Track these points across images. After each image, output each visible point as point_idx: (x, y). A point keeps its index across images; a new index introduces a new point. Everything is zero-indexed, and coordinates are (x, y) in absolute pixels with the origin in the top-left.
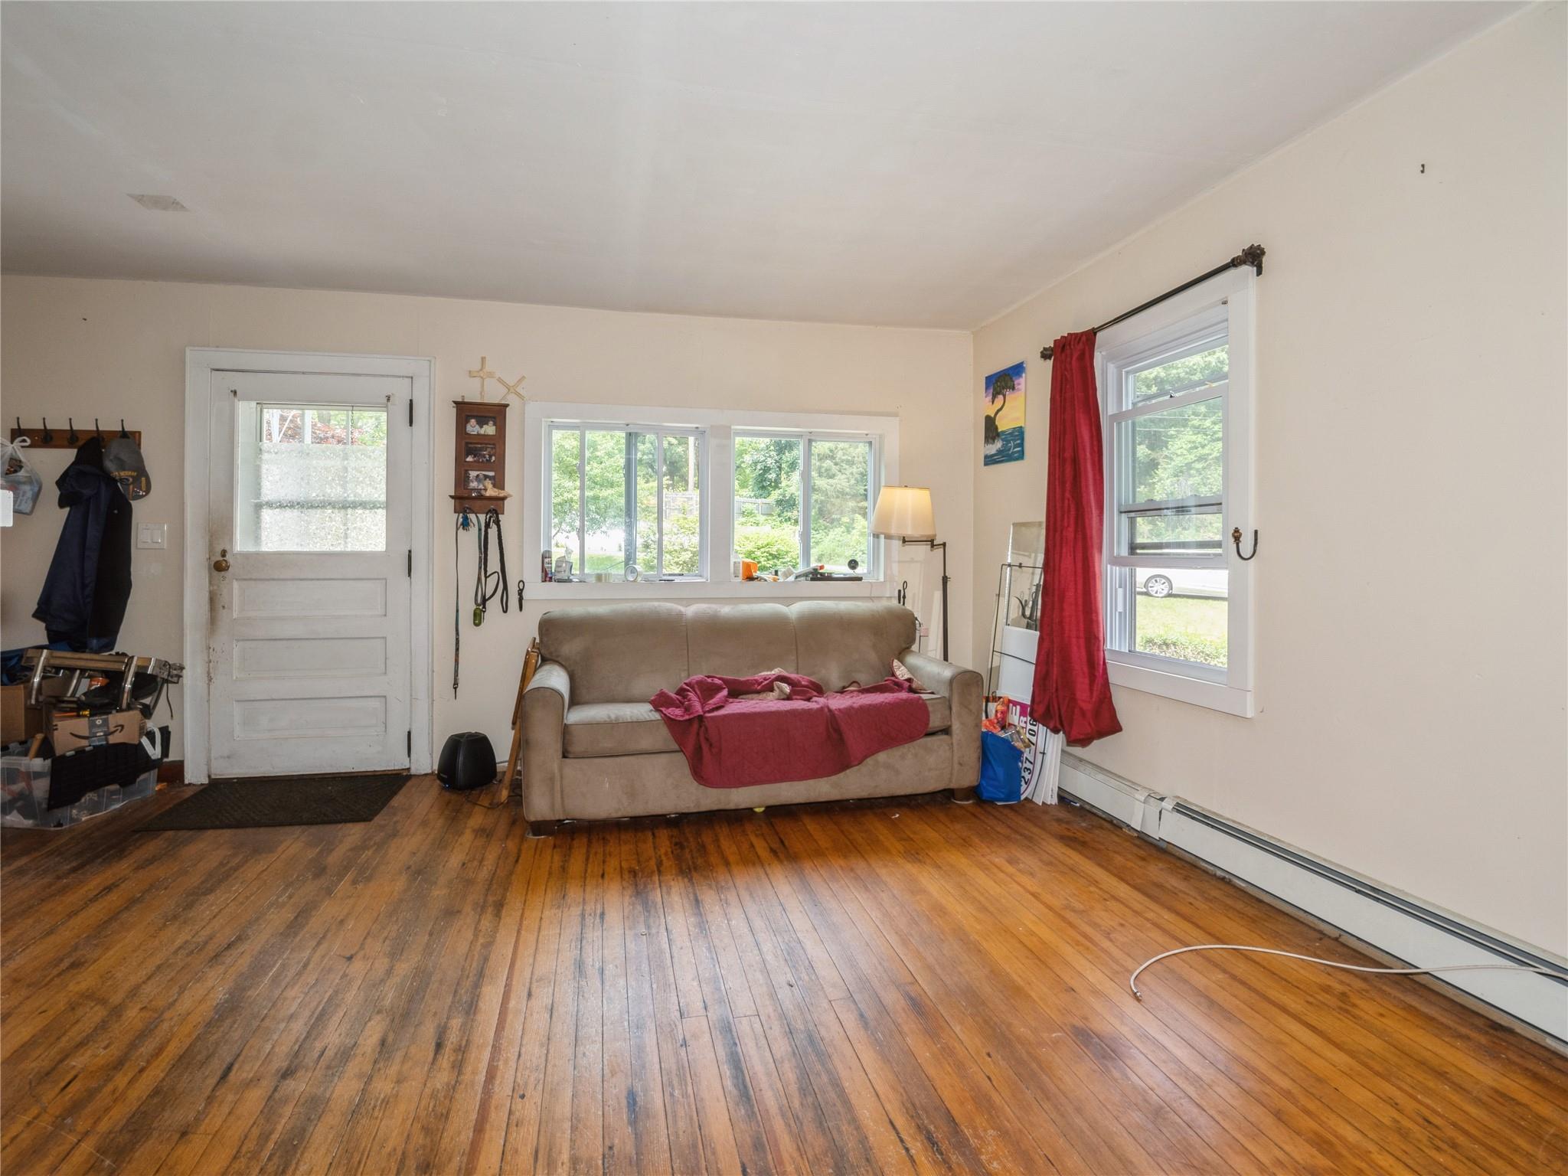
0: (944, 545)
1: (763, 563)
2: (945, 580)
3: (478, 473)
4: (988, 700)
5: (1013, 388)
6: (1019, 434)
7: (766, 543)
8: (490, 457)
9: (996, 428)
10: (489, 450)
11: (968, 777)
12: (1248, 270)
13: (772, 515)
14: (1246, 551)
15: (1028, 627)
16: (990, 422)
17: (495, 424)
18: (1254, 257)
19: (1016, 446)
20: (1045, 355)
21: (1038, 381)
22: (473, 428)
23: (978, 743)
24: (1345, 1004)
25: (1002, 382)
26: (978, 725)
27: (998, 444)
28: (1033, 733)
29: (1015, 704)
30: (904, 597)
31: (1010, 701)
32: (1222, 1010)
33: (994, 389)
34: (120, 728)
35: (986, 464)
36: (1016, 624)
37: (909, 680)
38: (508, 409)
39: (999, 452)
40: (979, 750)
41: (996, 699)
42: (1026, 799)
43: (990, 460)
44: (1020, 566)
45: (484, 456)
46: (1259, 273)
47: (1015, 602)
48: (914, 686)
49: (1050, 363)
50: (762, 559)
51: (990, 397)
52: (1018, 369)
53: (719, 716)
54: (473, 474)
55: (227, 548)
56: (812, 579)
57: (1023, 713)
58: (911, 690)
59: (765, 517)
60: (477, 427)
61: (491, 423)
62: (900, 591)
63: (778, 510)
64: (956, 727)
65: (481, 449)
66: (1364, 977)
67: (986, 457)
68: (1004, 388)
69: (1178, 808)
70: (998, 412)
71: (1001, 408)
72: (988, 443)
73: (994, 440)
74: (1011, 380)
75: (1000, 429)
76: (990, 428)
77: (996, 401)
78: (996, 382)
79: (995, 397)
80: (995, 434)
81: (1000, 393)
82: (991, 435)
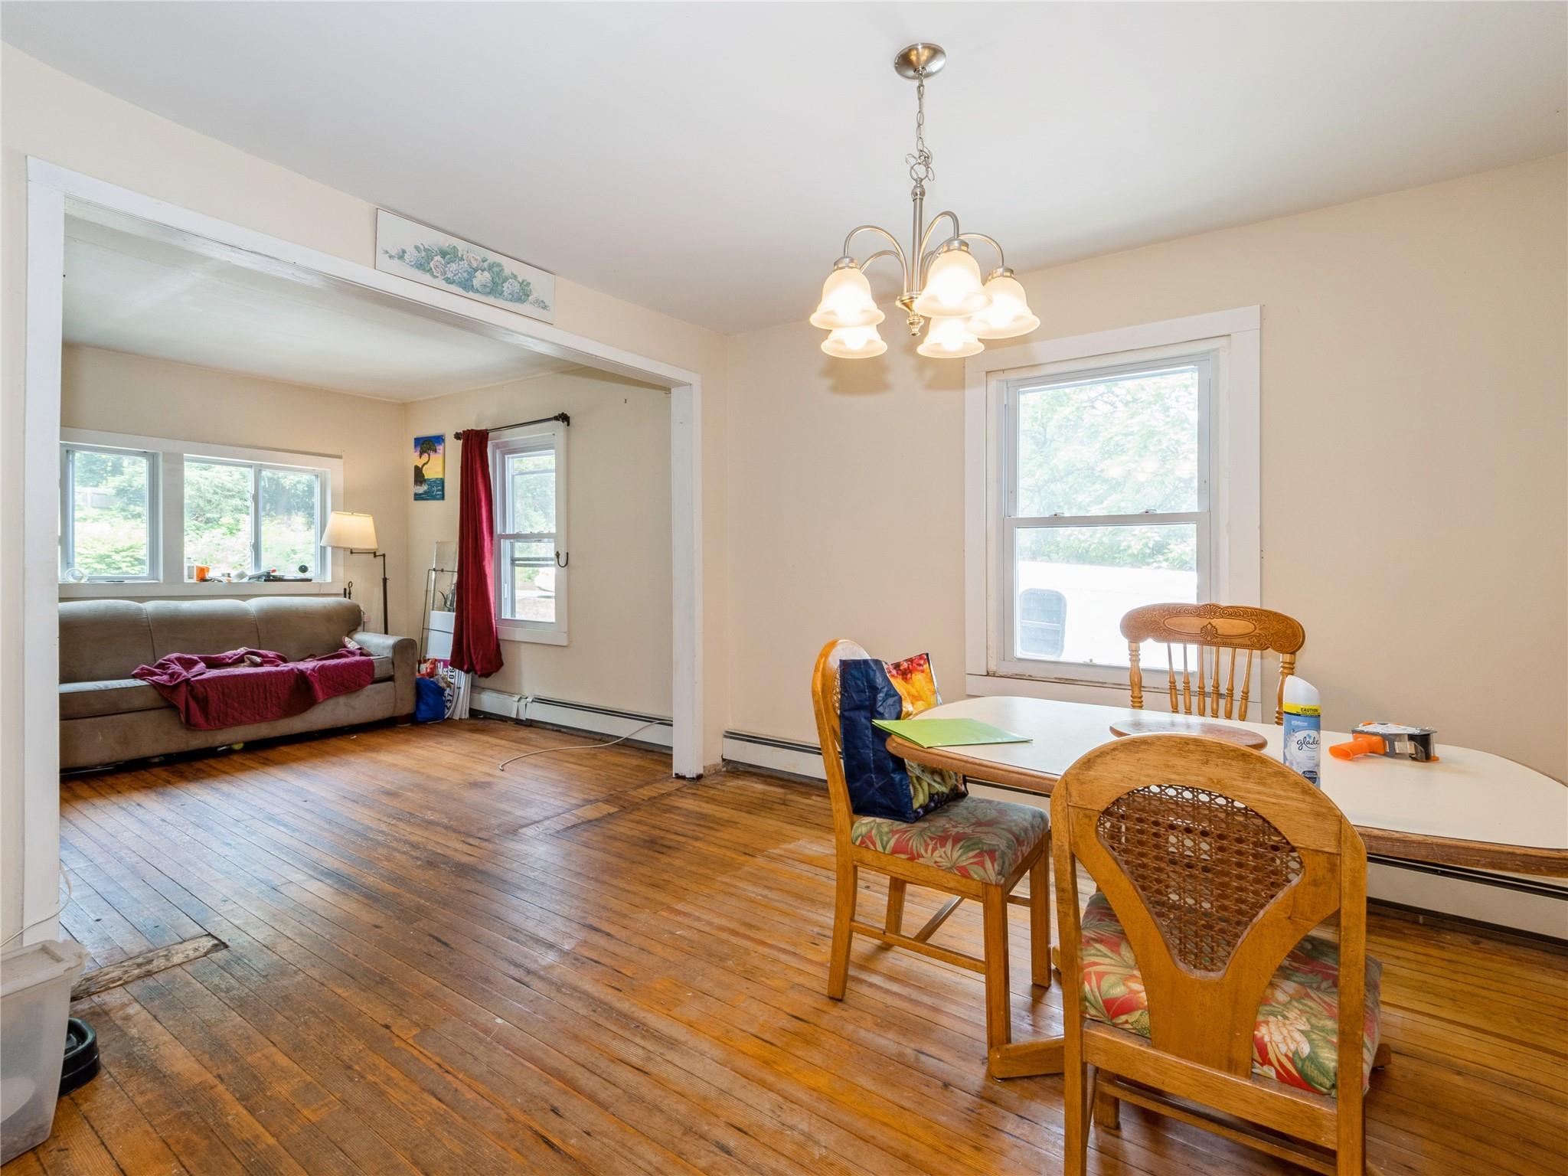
0: (384, 555)
1: (125, 569)
2: (385, 580)
4: (420, 663)
5: (436, 451)
6: (441, 483)
7: (128, 545)
9: (423, 476)
11: (407, 707)
12: (560, 424)
13: (111, 510)
14: (563, 563)
15: (449, 610)
16: (418, 473)
18: (564, 418)
19: (439, 490)
20: (458, 436)
21: (453, 450)
23: (414, 685)
24: (594, 757)
25: (427, 444)
26: (413, 674)
27: (425, 487)
28: (452, 677)
29: (439, 661)
30: (350, 594)
31: (436, 660)
32: (540, 766)
33: (421, 448)
35: (415, 499)
36: (441, 609)
37: (360, 649)
39: (426, 492)
40: (414, 690)
41: (425, 661)
42: (448, 718)
43: (418, 497)
44: (442, 571)
46: (568, 425)
47: (439, 596)
48: (365, 652)
49: (460, 442)
50: (123, 565)
51: (418, 453)
52: (439, 439)
53: (205, 680)
56: (265, 580)
57: (445, 666)
58: (362, 654)
59: (98, 511)
62: (345, 590)
63: (119, 504)
64: (398, 675)
66: (605, 748)
67: (416, 494)
68: (428, 450)
69: (537, 699)
70: (424, 465)
71: (427, 463)
72: (417, 484)
73: (421, 483)
74: (434, 445)
75: (426, 477)
76: (418, 475)
77: (423, 457)
78: (423, 444)
79: (422, 454)
80: (422, 479)
81: (426, 452)
82: (419, 480)
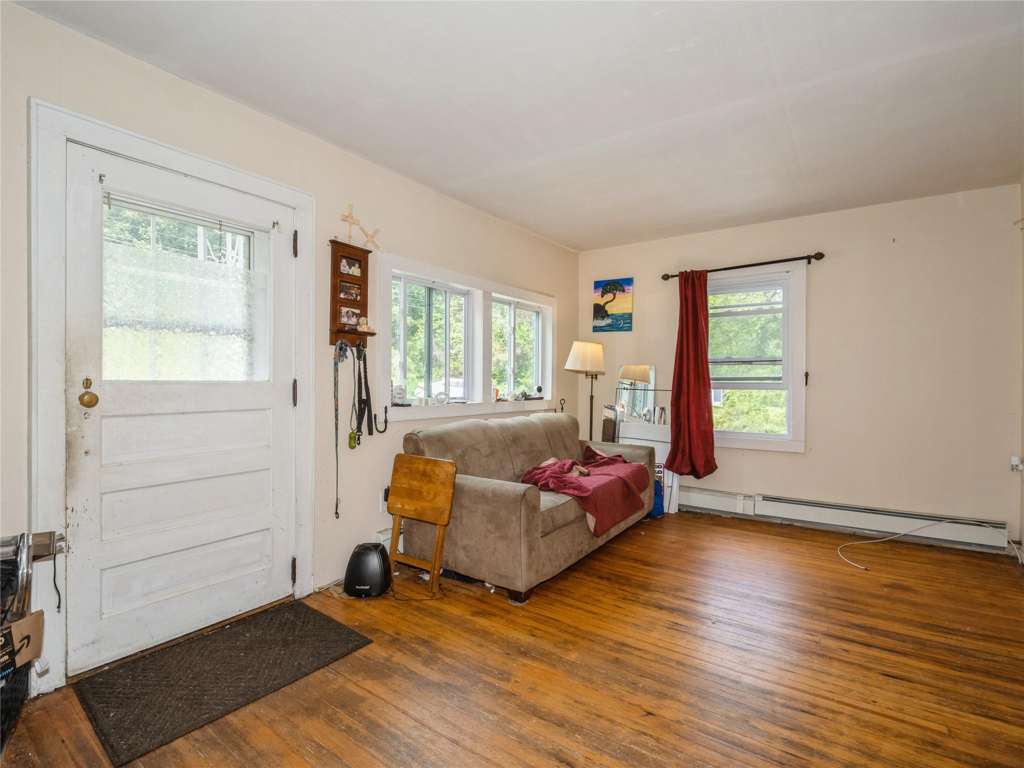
2: (592, 397)
3: (348, 309)
5: (628, 291)
8: (357, 296)
9: (606, 311)
10: (355, 289)
16: (599, 308)
17: (360, 267)
22: (344, 267)
25: (612, 286)
30: (563, 409)
33: (604, 289)
34: (26, 641)
38: (370, 255)
45: (352, 295)
51: (600, 294)
52: (631, 281)
54: (344, 310)
55: (92, 377)
60: (347, 267)
61: (357, 265)
65: (350, 288)
68: (614, 290)
69: (766, 498)
70: (607, 302)
71: (611, 301)
72: (597, 319)
73: (603, 318)
74: (622, 286)
75: (609, 313)
76: (599, 311)
77: (605, 296)
78: (606, 285)
79: (605, 294)
80: (604, 315)
81: (609, 292)
82: (600, 315)
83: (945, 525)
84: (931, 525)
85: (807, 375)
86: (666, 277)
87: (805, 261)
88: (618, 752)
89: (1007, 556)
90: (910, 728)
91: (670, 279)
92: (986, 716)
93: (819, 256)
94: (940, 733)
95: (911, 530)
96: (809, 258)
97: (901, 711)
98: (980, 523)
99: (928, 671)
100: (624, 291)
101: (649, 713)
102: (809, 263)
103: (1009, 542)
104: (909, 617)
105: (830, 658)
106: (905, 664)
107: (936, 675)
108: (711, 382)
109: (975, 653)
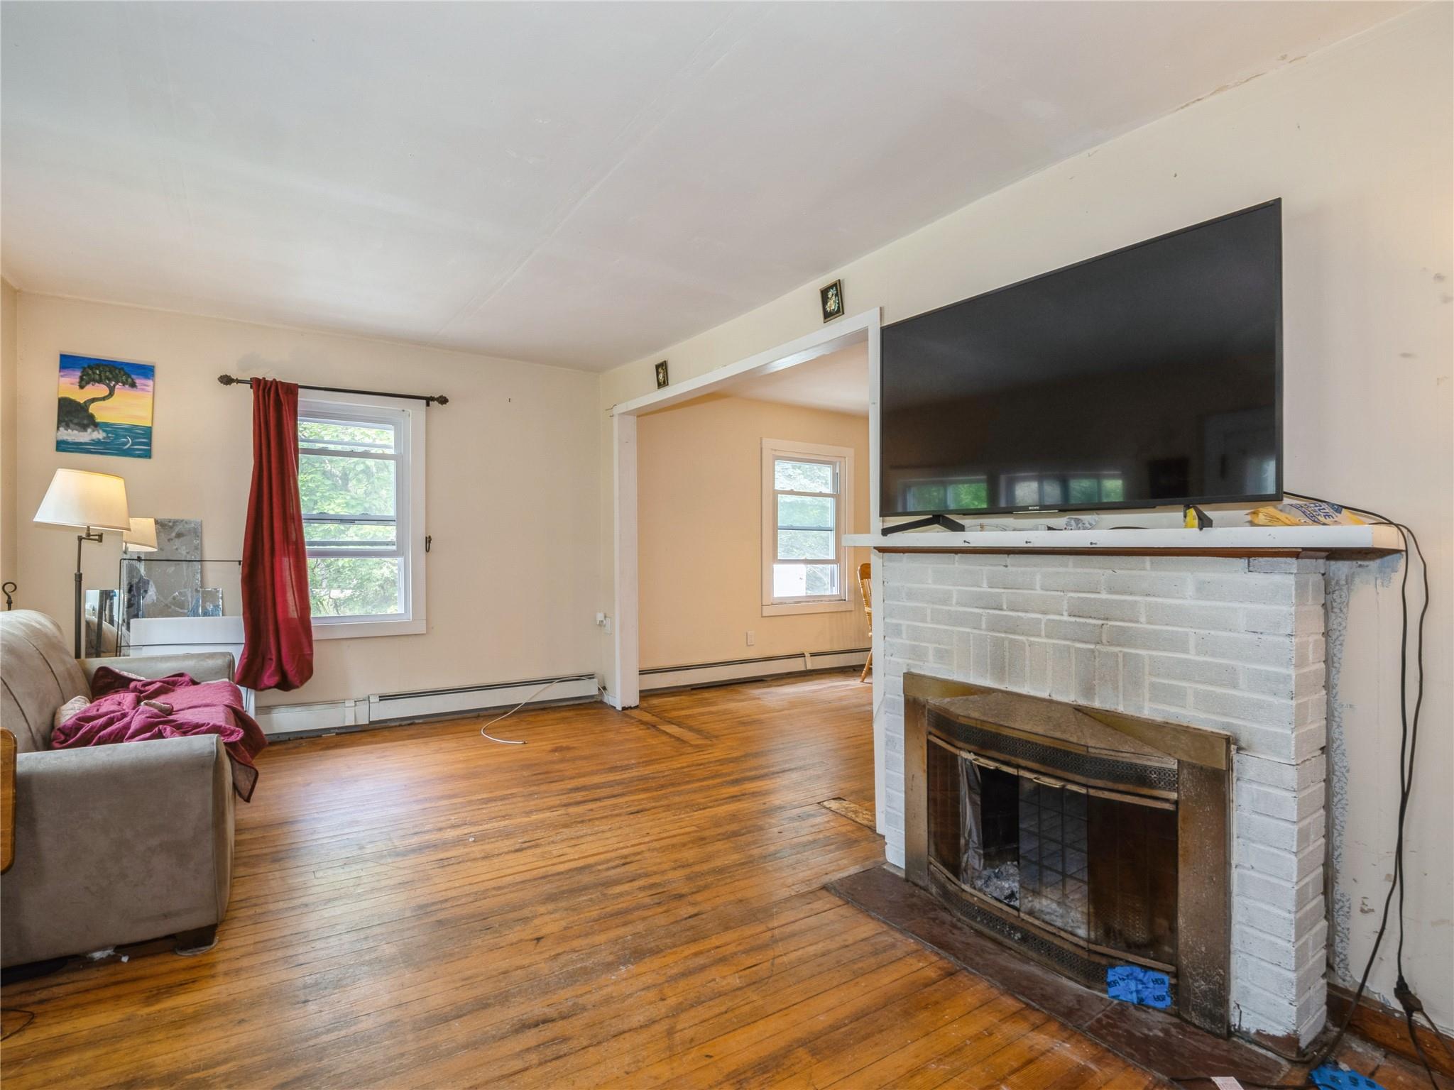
2: (78, 577)
9: (91, 416)
25: (104, 372)
33: (84, 373)
68: (110, 380)
69: (383, 698)
70: (94, 400)
71: (104, 399)
72: (67, 427)
73: (84, 428)
74: (129, 376)
75: (98, 420)
76: (71, 413)
77: (89, 387)
78: (90, 367)
79: (88, 383)
80: (85, 422)
81: (100, 381)
82: (76, 421)
83: (556, 686)
84: (545, 689)
85: (428, 540)
86: (226, 380)
87: (424, 401)
88: (563, 981)
89: (596, 702)
90: (682, 837)
91: (234, 384)
92: (700, 809)
93: (443, 400)
94: (696, 831)
95: (530, 697)
96: (429, 400)
97: (666, 831)
98: (579, 678)
99: (647, 799)
100: (133, 385)
101: (538, 939)
102: (428, 405)
103: (599, 689)
104: (595, 768)
105: (590, 820)
106: (633, 801)
107: (654, 799)
108: (307, 547)
109: (654, 775)
